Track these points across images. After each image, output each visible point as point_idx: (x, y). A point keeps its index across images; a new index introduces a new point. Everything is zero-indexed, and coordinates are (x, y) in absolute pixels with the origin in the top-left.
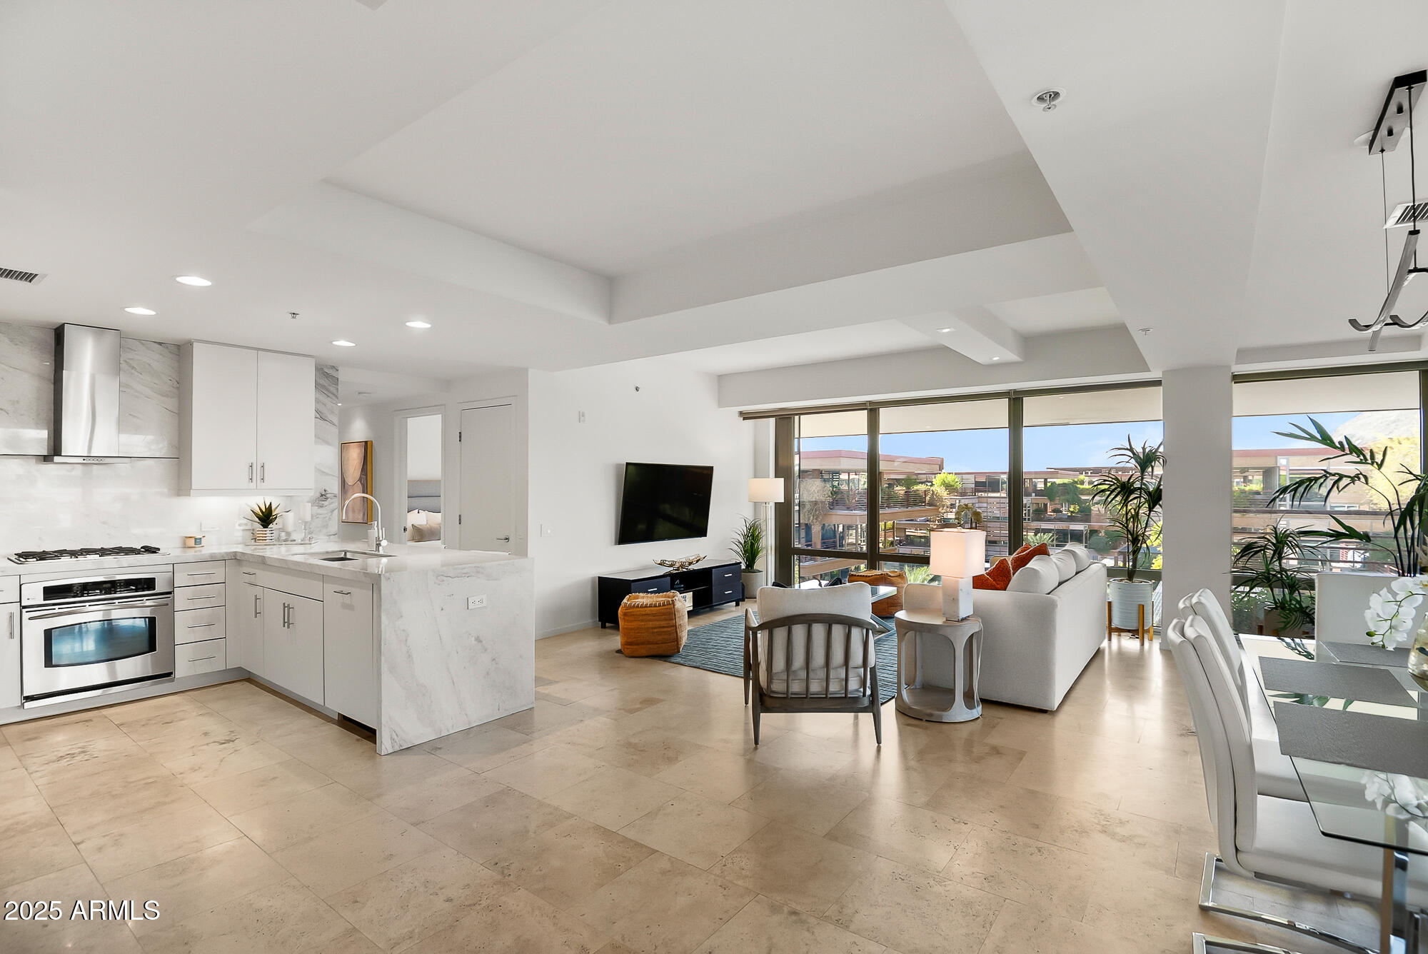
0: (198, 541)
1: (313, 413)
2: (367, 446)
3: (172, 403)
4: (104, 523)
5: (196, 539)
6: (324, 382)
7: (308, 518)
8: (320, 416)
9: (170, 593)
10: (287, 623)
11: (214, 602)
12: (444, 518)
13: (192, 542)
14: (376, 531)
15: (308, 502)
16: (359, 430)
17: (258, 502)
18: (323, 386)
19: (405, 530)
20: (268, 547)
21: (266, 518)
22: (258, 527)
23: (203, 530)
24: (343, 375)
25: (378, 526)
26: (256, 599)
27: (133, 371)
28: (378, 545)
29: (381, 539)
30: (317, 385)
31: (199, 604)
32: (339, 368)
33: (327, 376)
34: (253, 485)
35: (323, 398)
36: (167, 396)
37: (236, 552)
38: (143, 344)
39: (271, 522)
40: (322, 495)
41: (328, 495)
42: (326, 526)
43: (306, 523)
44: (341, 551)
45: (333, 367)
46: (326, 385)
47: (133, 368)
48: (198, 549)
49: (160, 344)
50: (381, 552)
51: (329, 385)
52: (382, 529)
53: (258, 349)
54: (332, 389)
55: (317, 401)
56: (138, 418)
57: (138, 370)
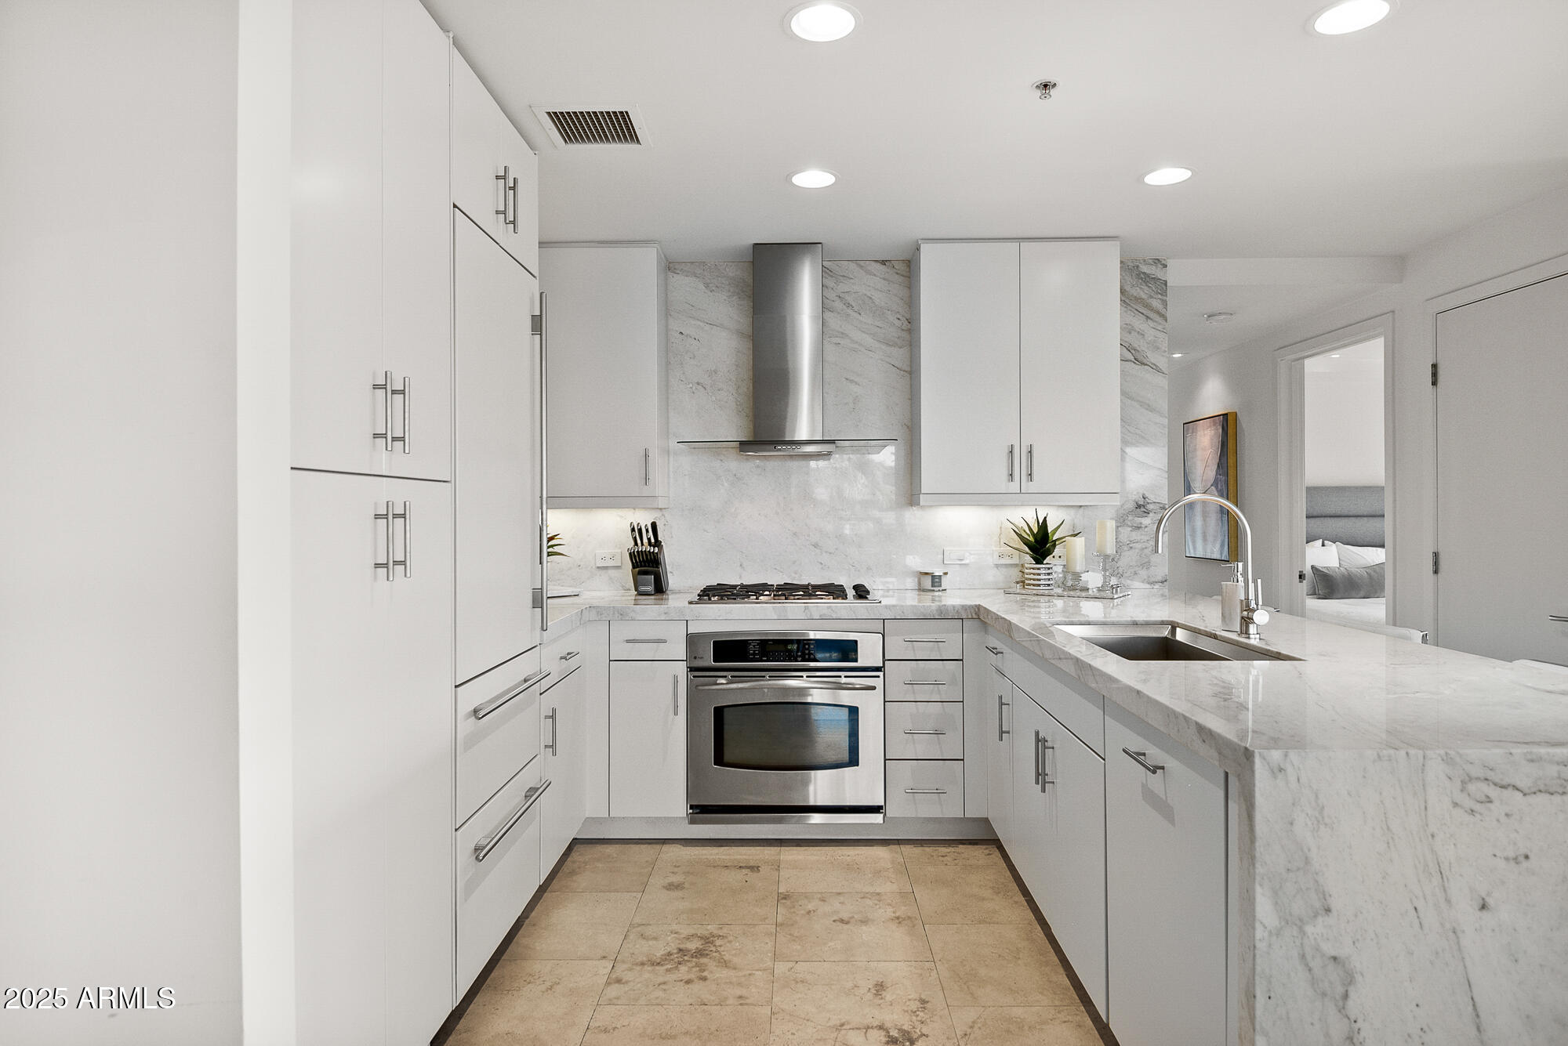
0: (936, 580)
1: (1117, 350)
2: (1227, 424)
3: (899, 355)
4: (816, 546)
5: (933, 577)
6: (1142, 292)
7: (1110, 550)
8: (1133, 356)
9: (878, 669)
10: (1041, 777)
11: (945, 693)
12: (1394, 557)
13: (927, 583)
14: (1243, 584)
15: (1112, 519)
16: (1213, 397)
17: (1026, 517)
18: (1138, 300)
19: (1301, 577)
20: (1042, 599)
21: (1041, 544)
22: (1028, 559)
23: (945, 562)
24: (1174, 275)
25: (1245, 574)
26: (1001, 704)
27: (850, 311)
28: (1247, 621)
29: (1253, 605)
30: (1126, 298)
31: (923, 693)
32: (1170, 263)
33: (1146, 279)
34: (1014, 487)
35: (1138, 323)
36: (894, 345)
37: (979, 607)
38: (861, 267)
39: (1048, 553)
40: (1139, 506)
41: (1150, 507)
42: (1146, 565)
43: (1106, 557)
44: (1163, 623)
45: (1157, 261)
46: (1144, 296)
47: (849, 305)
48: (937, 594)
49: (883, 262)
50: (1254, 641)
51: (1151, 297)
52: (1255, 582)
53: (1020, 239)
54: (1156, 304)
55: (1127, 329)
56: (856, 383)
57: (856, 308)
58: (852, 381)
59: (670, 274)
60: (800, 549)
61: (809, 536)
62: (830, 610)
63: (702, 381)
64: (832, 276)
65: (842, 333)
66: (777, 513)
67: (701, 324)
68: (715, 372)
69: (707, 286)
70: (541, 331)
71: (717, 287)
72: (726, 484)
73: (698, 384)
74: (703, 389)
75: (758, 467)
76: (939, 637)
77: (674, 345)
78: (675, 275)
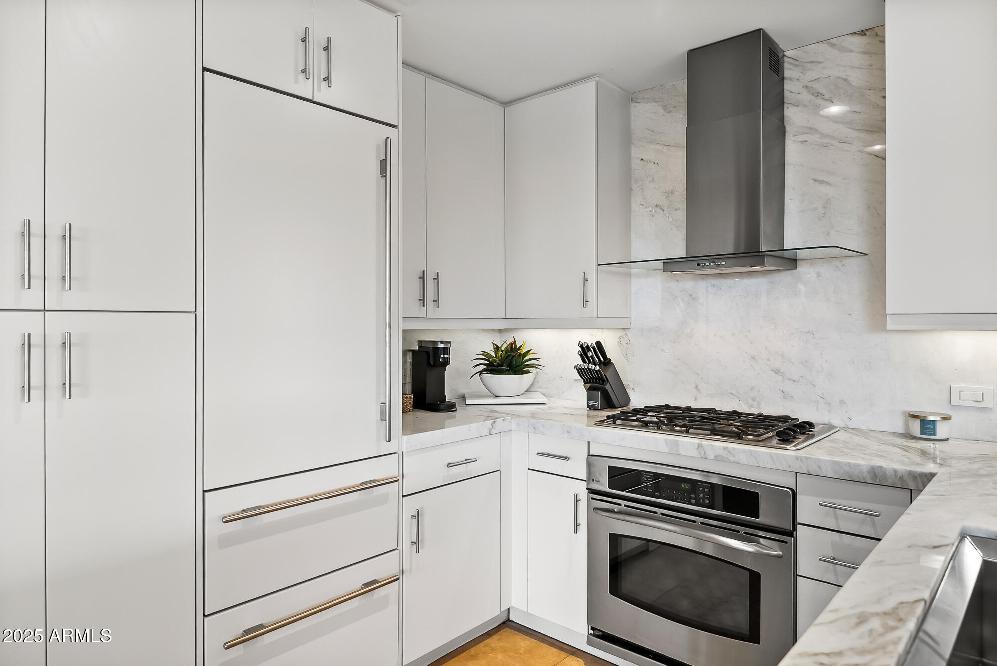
0: (928, 427)
5: (924, 422)
9: (786, 533)
13: (916, 427)
38: (834, 45)
47: (818, 94)
49: (863, 33)
56: (827, 183)
57: (826, 97)
58: (821, 182)
59: (632, 104)
60: (759, 374)
61: (768, 360)
62: (726, 451)
63: (660, 203)
64: (797, 66)
65: (811, 128)
66: (734, 335)
67: (660, 147)
68: (673, 192)
69: (665, 108)
70: (386, 174)
71: (675, 107)
72: (682, 304)
73: (657, 206)
74: (661, 212)
75: (714, 285)
76: (875, 507)
77: (636, 171)
78: (636, 104)
